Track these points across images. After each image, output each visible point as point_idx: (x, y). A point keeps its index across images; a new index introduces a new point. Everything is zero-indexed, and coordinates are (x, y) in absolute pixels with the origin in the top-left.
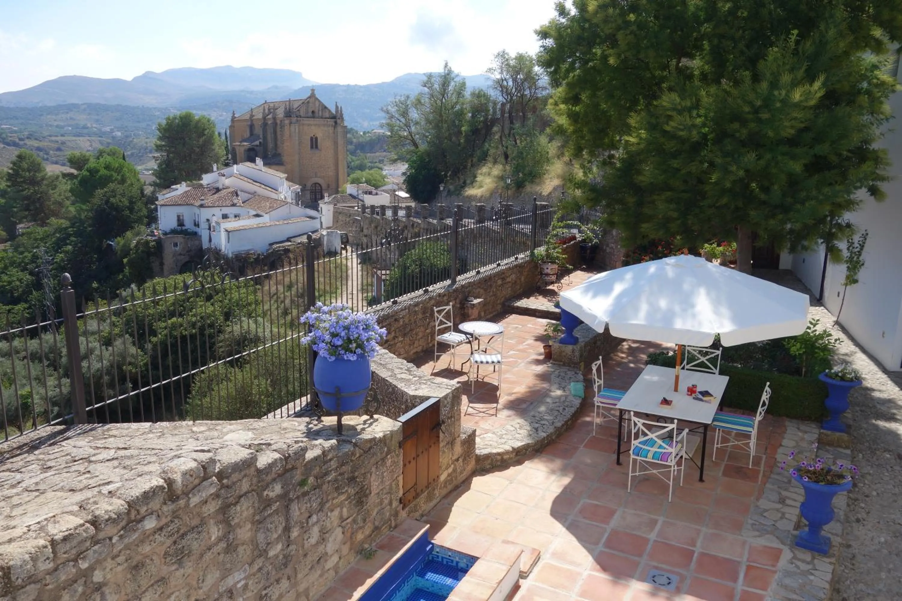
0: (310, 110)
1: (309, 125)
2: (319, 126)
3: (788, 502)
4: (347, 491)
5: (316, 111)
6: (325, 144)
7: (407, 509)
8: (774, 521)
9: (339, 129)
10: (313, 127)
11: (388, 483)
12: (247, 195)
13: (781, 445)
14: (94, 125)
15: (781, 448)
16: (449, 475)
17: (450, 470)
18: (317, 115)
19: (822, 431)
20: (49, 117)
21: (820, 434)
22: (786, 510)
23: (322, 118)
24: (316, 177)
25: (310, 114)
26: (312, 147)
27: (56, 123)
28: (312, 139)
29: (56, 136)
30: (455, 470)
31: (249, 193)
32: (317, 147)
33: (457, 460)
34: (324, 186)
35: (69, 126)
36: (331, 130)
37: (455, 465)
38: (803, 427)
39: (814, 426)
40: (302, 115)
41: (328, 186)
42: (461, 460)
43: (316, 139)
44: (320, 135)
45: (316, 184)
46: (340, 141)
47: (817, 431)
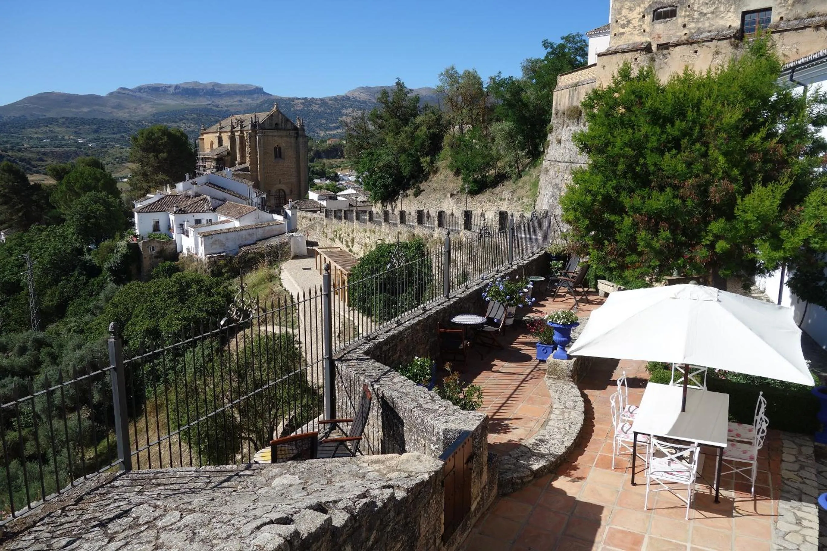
0: (274, 123)
1: (273, 136)
2: (281, 137)
3: (805, 523)
4: (402, 538)
5: (280, 123)
6: (289, 154)
7: (447, 544)
8: (798, 545)
9: (301, 140)
10: (277, 138)
11: (433, 523)
12: (218, 201)
13: (782, 461)
14: (72, 137)
15: (783, 463)
16: (478, 503)
17: (479, 499)
18: (280, 127)
19: (816, 444)
20: (29, 130)
21: (815, 447)
22: (805, 532)
23: (284, 130)
24: (280, 183)
25: (274, 126)
26: (276, 157)
27: (35, 136)
28: (275, 148)
29: (37, 147)
30: (482, 498)
31: (219, 200)
32: (280, 156)
33: (484, 488)
34: (287, 191)
35: (48, 138)
36: (293, 140)
37: (483, 493)
38: (797, 440)
39: (808, 439)
40: (267, 128)
41: (291, 191)
42: (487, 487)
43: (280, 149)
44: (283, 145)
45: (279, 190)
46: (302, 151)
47: (810, 443)
